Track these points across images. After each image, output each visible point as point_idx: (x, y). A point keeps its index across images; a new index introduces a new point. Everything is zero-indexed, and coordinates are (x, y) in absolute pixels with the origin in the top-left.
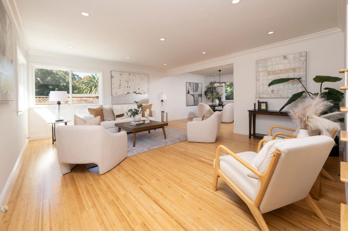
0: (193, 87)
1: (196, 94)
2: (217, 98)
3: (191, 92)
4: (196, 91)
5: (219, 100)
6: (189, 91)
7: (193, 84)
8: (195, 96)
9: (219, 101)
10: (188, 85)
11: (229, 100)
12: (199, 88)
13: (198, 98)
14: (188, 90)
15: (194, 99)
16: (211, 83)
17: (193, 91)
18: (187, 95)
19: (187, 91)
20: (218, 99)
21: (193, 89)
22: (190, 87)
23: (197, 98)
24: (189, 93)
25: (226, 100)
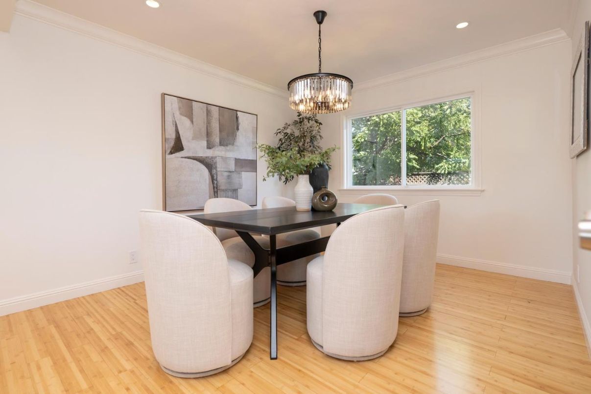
0: (209, 123)
1: (225, 159)
2: (307, 172)
3: (195, 146)
4: (222, 144)
5: (312, 182)
6: (178, 139)
7: (208, 113)
8: (220, 166)
9: (316, 189)
10: (177, 114)
11: (365, 184)
12: (239, 134)
13: (234, 175)
14: (171, 135)
15: (213, 178)
16: (297, 119)
17: (205, 143)
18: (168, 157)
19: (165, 140)
20: (307, 177)
21: (208, 134)
22: (187, 122)
23: (229, 177)
24: (178, 147)
25: (355, 184)
